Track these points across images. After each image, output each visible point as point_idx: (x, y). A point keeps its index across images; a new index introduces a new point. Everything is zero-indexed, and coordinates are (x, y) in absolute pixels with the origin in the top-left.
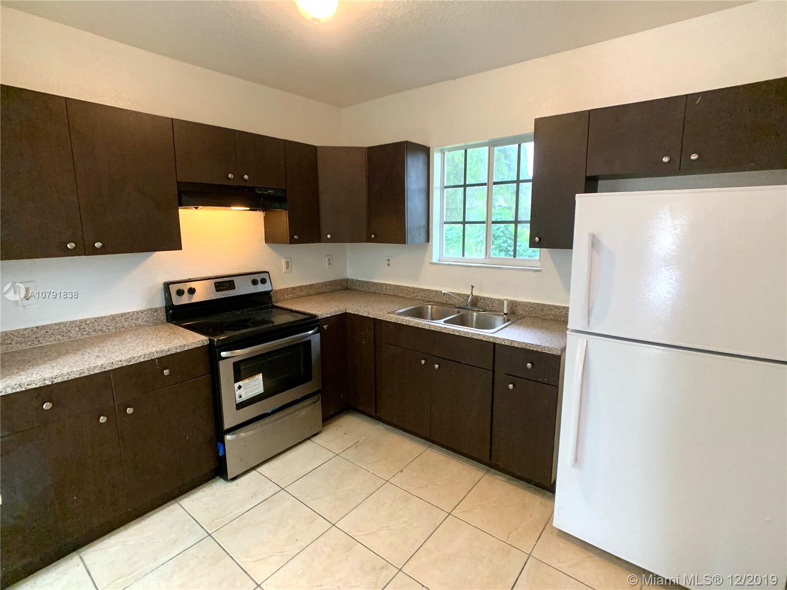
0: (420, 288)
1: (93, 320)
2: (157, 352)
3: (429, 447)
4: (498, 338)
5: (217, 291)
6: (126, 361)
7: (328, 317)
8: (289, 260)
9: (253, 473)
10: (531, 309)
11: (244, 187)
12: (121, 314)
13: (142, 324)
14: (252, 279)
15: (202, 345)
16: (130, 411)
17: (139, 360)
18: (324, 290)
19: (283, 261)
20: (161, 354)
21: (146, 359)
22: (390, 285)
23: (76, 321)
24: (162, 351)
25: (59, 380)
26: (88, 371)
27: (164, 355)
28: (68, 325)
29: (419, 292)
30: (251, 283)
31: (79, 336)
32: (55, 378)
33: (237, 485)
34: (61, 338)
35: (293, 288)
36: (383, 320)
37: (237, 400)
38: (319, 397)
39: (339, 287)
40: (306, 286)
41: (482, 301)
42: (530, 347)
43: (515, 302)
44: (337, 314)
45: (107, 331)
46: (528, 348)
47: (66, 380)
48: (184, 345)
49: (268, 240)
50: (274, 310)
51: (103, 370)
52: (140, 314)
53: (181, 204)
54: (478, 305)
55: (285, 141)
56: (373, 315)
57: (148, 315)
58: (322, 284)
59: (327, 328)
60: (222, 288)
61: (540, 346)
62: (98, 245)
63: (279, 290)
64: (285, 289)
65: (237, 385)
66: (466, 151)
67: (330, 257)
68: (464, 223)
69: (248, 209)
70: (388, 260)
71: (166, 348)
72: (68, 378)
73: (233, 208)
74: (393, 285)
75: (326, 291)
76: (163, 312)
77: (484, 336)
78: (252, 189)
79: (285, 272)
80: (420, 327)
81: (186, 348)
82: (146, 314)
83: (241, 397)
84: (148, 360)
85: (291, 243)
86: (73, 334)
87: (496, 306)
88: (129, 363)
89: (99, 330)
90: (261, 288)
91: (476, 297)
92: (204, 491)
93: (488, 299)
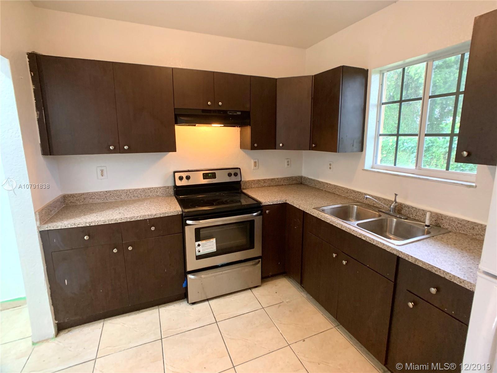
0: (352, 190)
1: (133, 190)
2: (148, 215)
3: (337, 326)
4: (402, 252)
5: (204, 179)
6: (129, 218)
7: (270, 205)
8: (257, 161)
9: (207, 303)
10: (459, 225)
11: (219, 111)
12: (148, 188)
13: (160, 195)
14: (228, 172)
15: (177, 214)
16: (130, 248)
17: (137, 218)
18: (282, 183)
19: (252, 162)
20: (151, 217)
21: (141, 219)
22: (330, 184)
23: (125, 190)
24: (151, 215)
25: (93, 224)
26: (108, 221)
27: (152, 217)
28: (121, 192)
29: (352, 193)
30: (227, 175)
31: (126, 198)
32: (91, 223)
33: (193, 309)
34: (117, 198)
35: (259, 180)
36: (308, 213)
37: (197, 253)
38: (259, 261)
39: (294, 182)
40: (269, 180)
41: (407, 209)
42: (436, 271)
43: (442, 215)
44: (278, 203)
45: (140, 197)
46: (433, 271)
47: (97, 224)
48: (166, 213)
49: (242, 146)
50: (242, 195)
51: (116, 222)
52: (159, 189)
53: (176, 123)
54: (402, 212)
55: (251, 76)
56: (302, 208)
57: (163, 190)
58: (281, 179)
59: (269, 212)
60: (207, 177)
61: (448, 273)
62: (126, 147)
63: (248, 181)
64: (253, 180)
65: (197, 243)
66: (404, 69)
67: (289, 160)
68: (398, 135)
69: (223, 125)
70: (330, 165)
71: (154, 213)
72: (98, 224)
73: (213, 125)
74: (332, 185)
75: (284, 184)
76: (172, 189)
77: (389, 247)
78: (225, 112)
79: (253, 169)
80: (334, 225)
81: (167, 215)
82: (162, 189)
83: (199, 252)
84: (142, 220)
85: (252, 149)
86: (123, 197)
87: (420, 215)
88: (131, 219)
89: (136, 196)
90: (233, 179)
91: (401, 204)
92: (175, 306)
93: (413, 208)
